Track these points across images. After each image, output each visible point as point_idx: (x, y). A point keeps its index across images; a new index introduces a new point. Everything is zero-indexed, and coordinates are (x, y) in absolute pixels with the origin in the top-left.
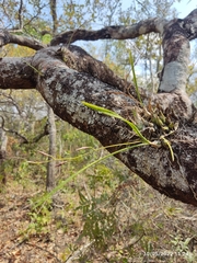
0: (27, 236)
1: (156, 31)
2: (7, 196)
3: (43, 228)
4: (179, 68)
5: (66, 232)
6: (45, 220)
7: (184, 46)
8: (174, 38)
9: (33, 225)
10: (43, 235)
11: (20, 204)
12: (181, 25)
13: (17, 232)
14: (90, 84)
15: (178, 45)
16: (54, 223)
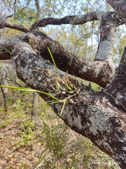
0: (18, 146)
1: (97, 19)
2: (8, 121)
3: (29, 142)
4: (108, 45)
5: (42, 145)
6: (30, 137)
7: (112, 30)
8: (107, 25)
9: (22, 140)
10: (29, 146)
11: (15, 126)
12: (113, 16)
13: (13, 143)
14: (36, 62)
15: (109, 30)
16: (36, 139)
